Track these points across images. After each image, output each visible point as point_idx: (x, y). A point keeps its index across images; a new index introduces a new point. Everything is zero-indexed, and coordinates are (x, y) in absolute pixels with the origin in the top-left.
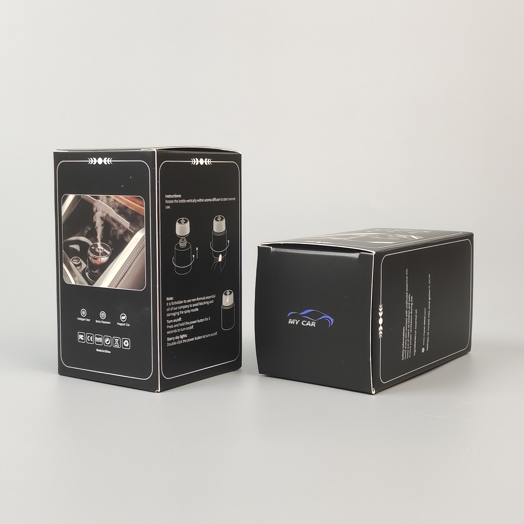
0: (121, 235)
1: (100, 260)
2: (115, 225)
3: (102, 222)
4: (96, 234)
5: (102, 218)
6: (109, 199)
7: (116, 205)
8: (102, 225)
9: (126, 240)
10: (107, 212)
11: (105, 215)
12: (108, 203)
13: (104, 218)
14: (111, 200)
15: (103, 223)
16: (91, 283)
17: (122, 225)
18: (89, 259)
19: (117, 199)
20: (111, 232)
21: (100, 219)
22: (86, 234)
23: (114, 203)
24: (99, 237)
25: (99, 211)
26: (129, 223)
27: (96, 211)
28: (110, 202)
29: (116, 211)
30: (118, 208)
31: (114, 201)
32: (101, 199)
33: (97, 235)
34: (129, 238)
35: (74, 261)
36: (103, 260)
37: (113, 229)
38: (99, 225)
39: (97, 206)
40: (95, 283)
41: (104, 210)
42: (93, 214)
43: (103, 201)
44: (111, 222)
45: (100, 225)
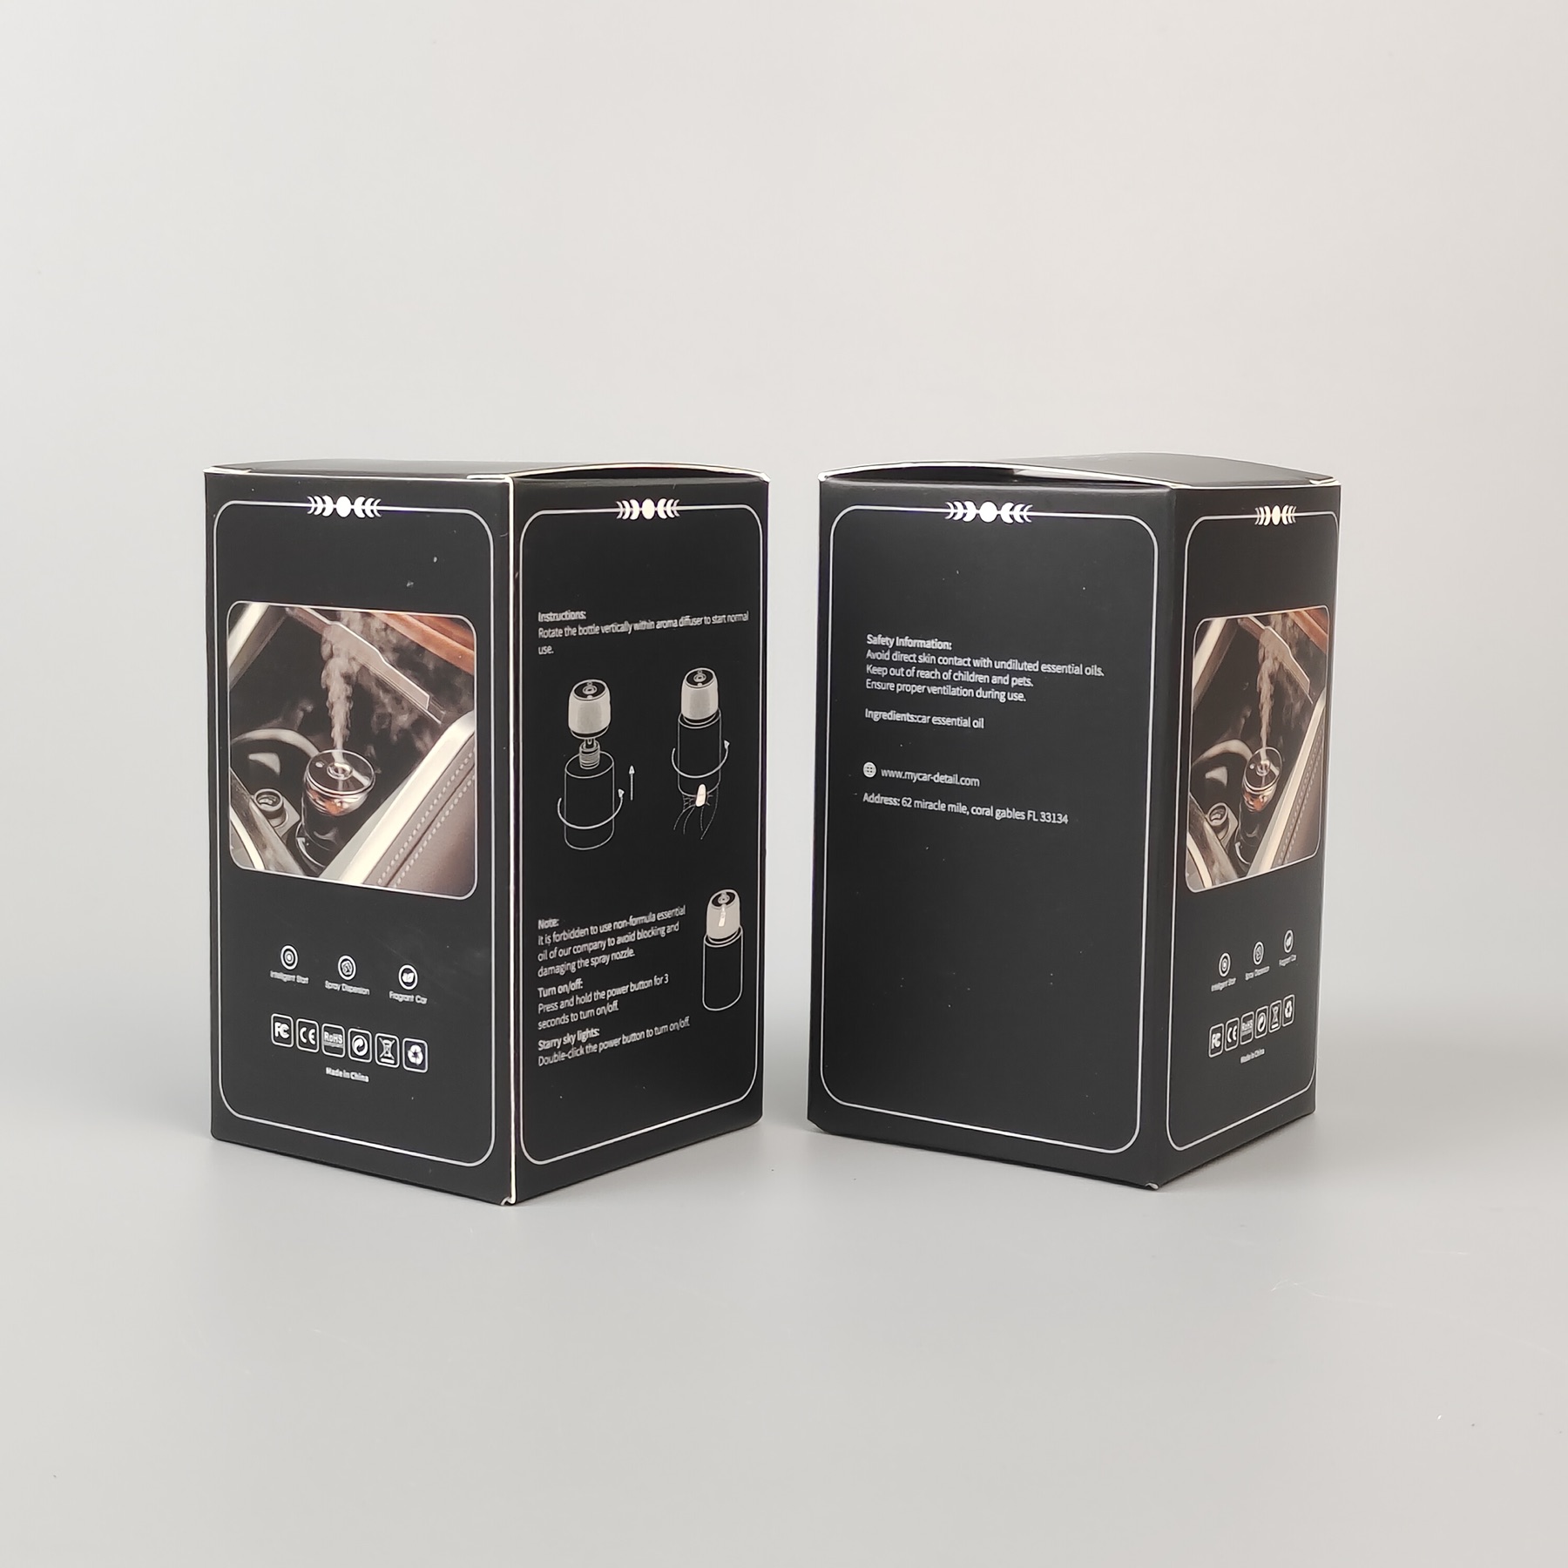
0: (402, 731)
1: (341, 802)
2: (386, 699)
3: (348, 688)
4: (328, 724)
5: (347, 678)
6: (369, 620)
7: (389, 641)
8: (348, 698)
9: (419, 744)
10: (362, 660)
11: (356, 668)
12: (366, 633)
13: (355, 678)
14: (375, 625)
15: (350, 690)
16: (312, 867)
17: (409, 702)
18: (307, 798)
19: (392, 623)
20: (375, 718)
21: (342, 680)
22: (298, 722)
23: (383, 633)
24: (338, 733)
25: (338, 656)
26: (428, 696)
27: (331, 656)
28: (373, 632)
29: (391, 658)
30: (396, 649)
31: (383, 627)
32: (345, 620)
33: (331, 727)
34: (427, 739)
35: (261, 801)
36: (349, 803)
37: (379, 711)
38: (339, 698)
39: (333, 642)
40: (323, 870)
41: (353, 654)
42: (322, 664)
43: (352, 628)
44: (375, 689)
45: (343, 697)
